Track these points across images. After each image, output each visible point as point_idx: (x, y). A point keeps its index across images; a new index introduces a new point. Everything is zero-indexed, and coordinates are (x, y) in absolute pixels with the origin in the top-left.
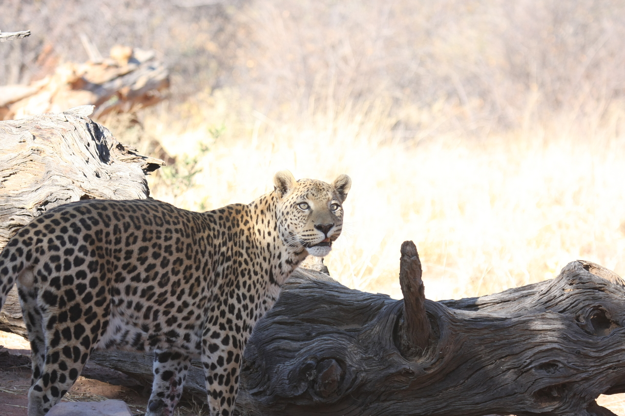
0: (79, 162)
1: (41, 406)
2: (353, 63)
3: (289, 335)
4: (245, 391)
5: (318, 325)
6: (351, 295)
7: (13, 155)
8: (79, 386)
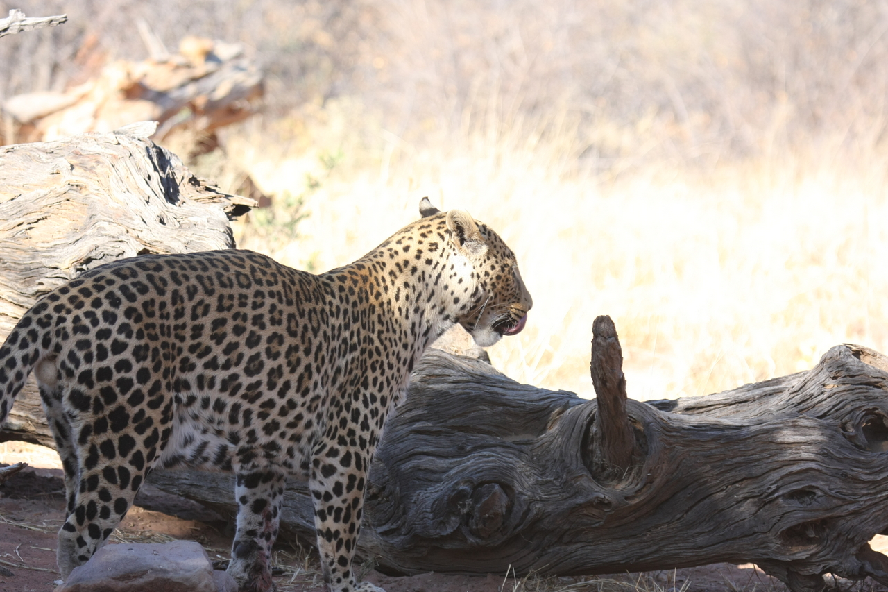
0: (136, 202)
1: (74, 552)
2: (524, 62)
3: (433, 449)
4: (371, 529)
5: (475, 435)
6: (522, 392)
7: (43, 192)
8: (135, 520)
